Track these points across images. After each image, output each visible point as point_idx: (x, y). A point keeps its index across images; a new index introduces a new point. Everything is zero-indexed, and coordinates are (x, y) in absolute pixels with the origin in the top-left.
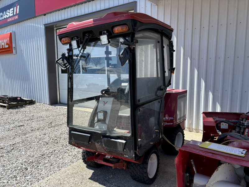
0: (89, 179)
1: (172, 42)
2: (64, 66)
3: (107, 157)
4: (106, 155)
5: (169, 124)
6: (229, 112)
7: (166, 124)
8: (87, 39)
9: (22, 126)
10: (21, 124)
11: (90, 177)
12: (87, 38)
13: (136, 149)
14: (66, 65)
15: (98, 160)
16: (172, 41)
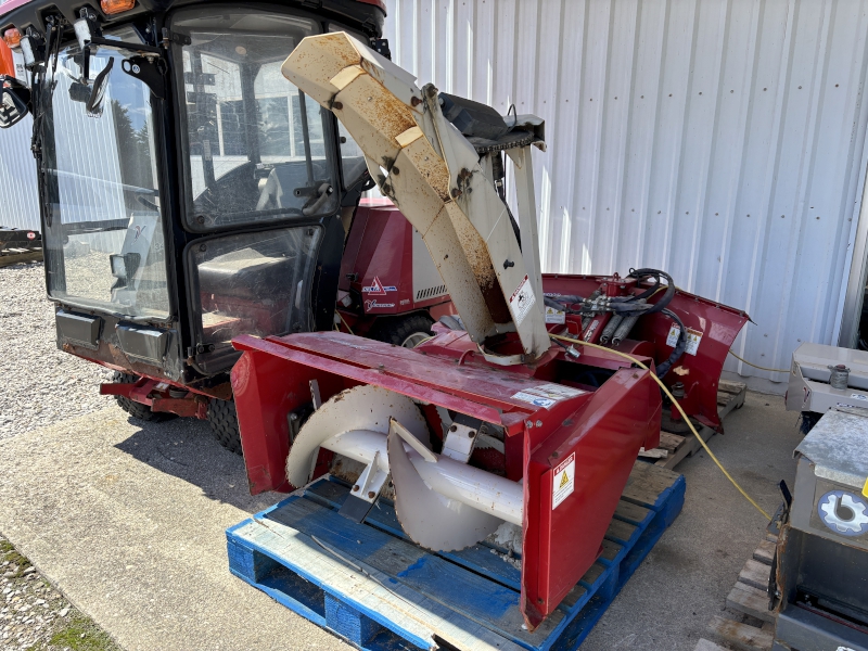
0: (121, 446)
1: (384, 44)
2: (5, 118)
3: (159, 386)
4: (158, 382)
5: (383, 305)
6: (571, 273)
7: (376, 305)
8: (54, 35)
9: (14, 315)
10: (16, 309)
11: (120, 441)
12: (54, 29)
13: (185, 356)
14: (11, 114)
15: (139, 396)
16: (386, 41)
